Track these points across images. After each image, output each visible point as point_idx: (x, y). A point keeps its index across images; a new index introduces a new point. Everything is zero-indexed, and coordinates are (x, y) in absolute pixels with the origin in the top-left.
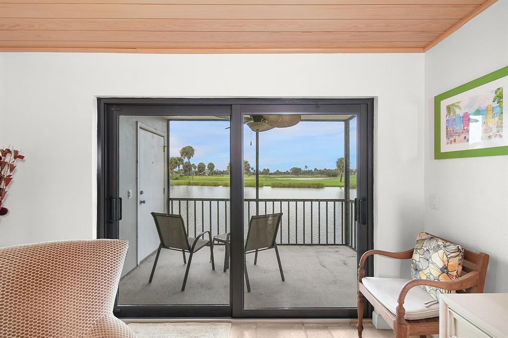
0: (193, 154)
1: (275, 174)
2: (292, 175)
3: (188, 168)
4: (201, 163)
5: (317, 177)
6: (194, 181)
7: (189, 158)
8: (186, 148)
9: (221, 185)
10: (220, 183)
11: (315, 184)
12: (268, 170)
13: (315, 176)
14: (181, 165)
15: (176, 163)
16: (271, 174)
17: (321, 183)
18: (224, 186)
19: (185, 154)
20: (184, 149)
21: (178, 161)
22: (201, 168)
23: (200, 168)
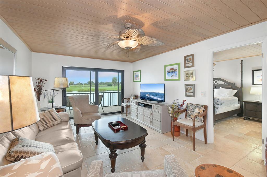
1: (77, 84)
2: (88, 85)
5: (102, 86)
11: (102, 89)
12: (73, 82)
13: (101, 85)
16: (74, 85)
17: (105, 89)
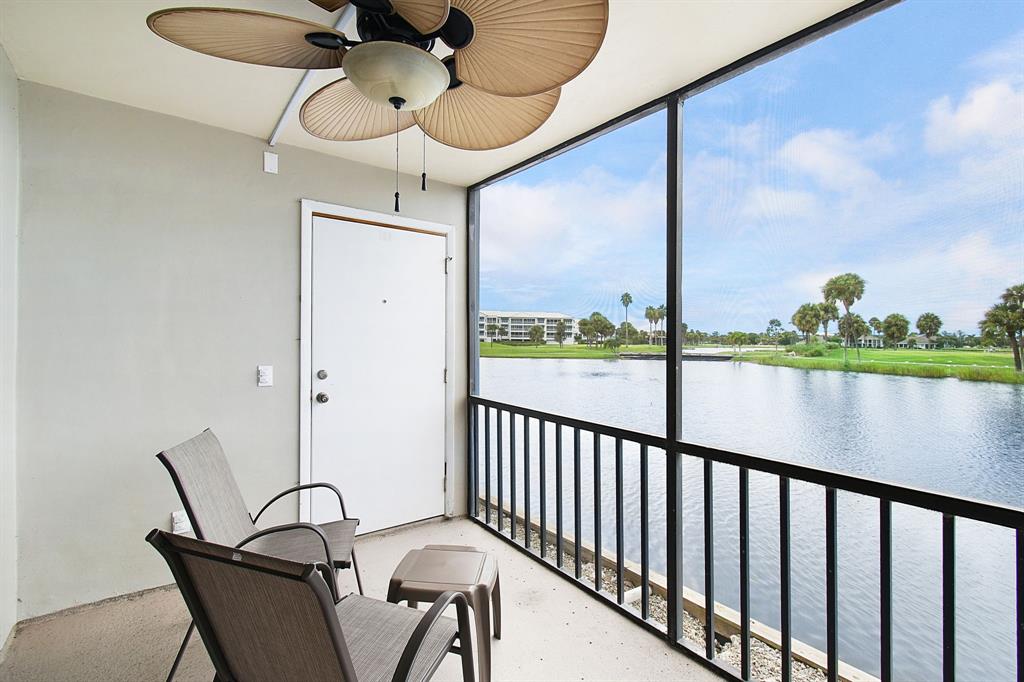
0: (862, 291)
3: (853, 330)
4: (894, 316)
6: (863, 362)
7: (849, 303)
8: (838, 279)
9: (952, 376)
10: (949, 371)
14: (830, 322)
15: (817, 316)
18: (962, 379)
19: (834, 293)
20: (833, 283)
21: (822, 313)
22: (894, 329)
23: (889, 327)
